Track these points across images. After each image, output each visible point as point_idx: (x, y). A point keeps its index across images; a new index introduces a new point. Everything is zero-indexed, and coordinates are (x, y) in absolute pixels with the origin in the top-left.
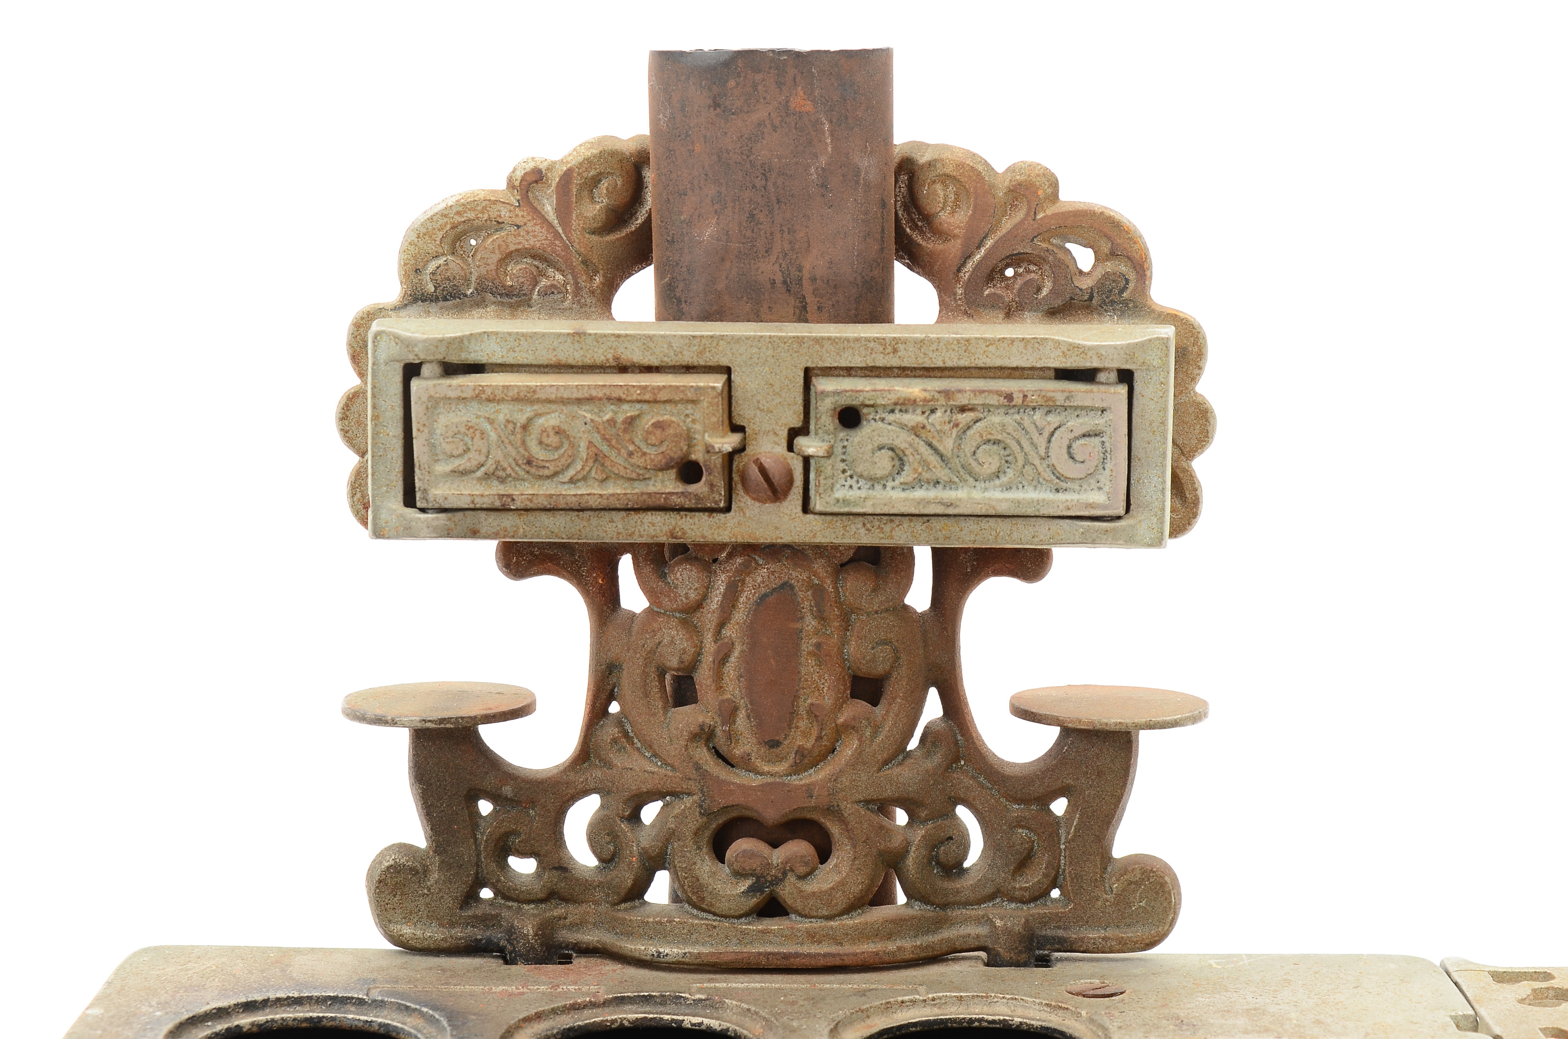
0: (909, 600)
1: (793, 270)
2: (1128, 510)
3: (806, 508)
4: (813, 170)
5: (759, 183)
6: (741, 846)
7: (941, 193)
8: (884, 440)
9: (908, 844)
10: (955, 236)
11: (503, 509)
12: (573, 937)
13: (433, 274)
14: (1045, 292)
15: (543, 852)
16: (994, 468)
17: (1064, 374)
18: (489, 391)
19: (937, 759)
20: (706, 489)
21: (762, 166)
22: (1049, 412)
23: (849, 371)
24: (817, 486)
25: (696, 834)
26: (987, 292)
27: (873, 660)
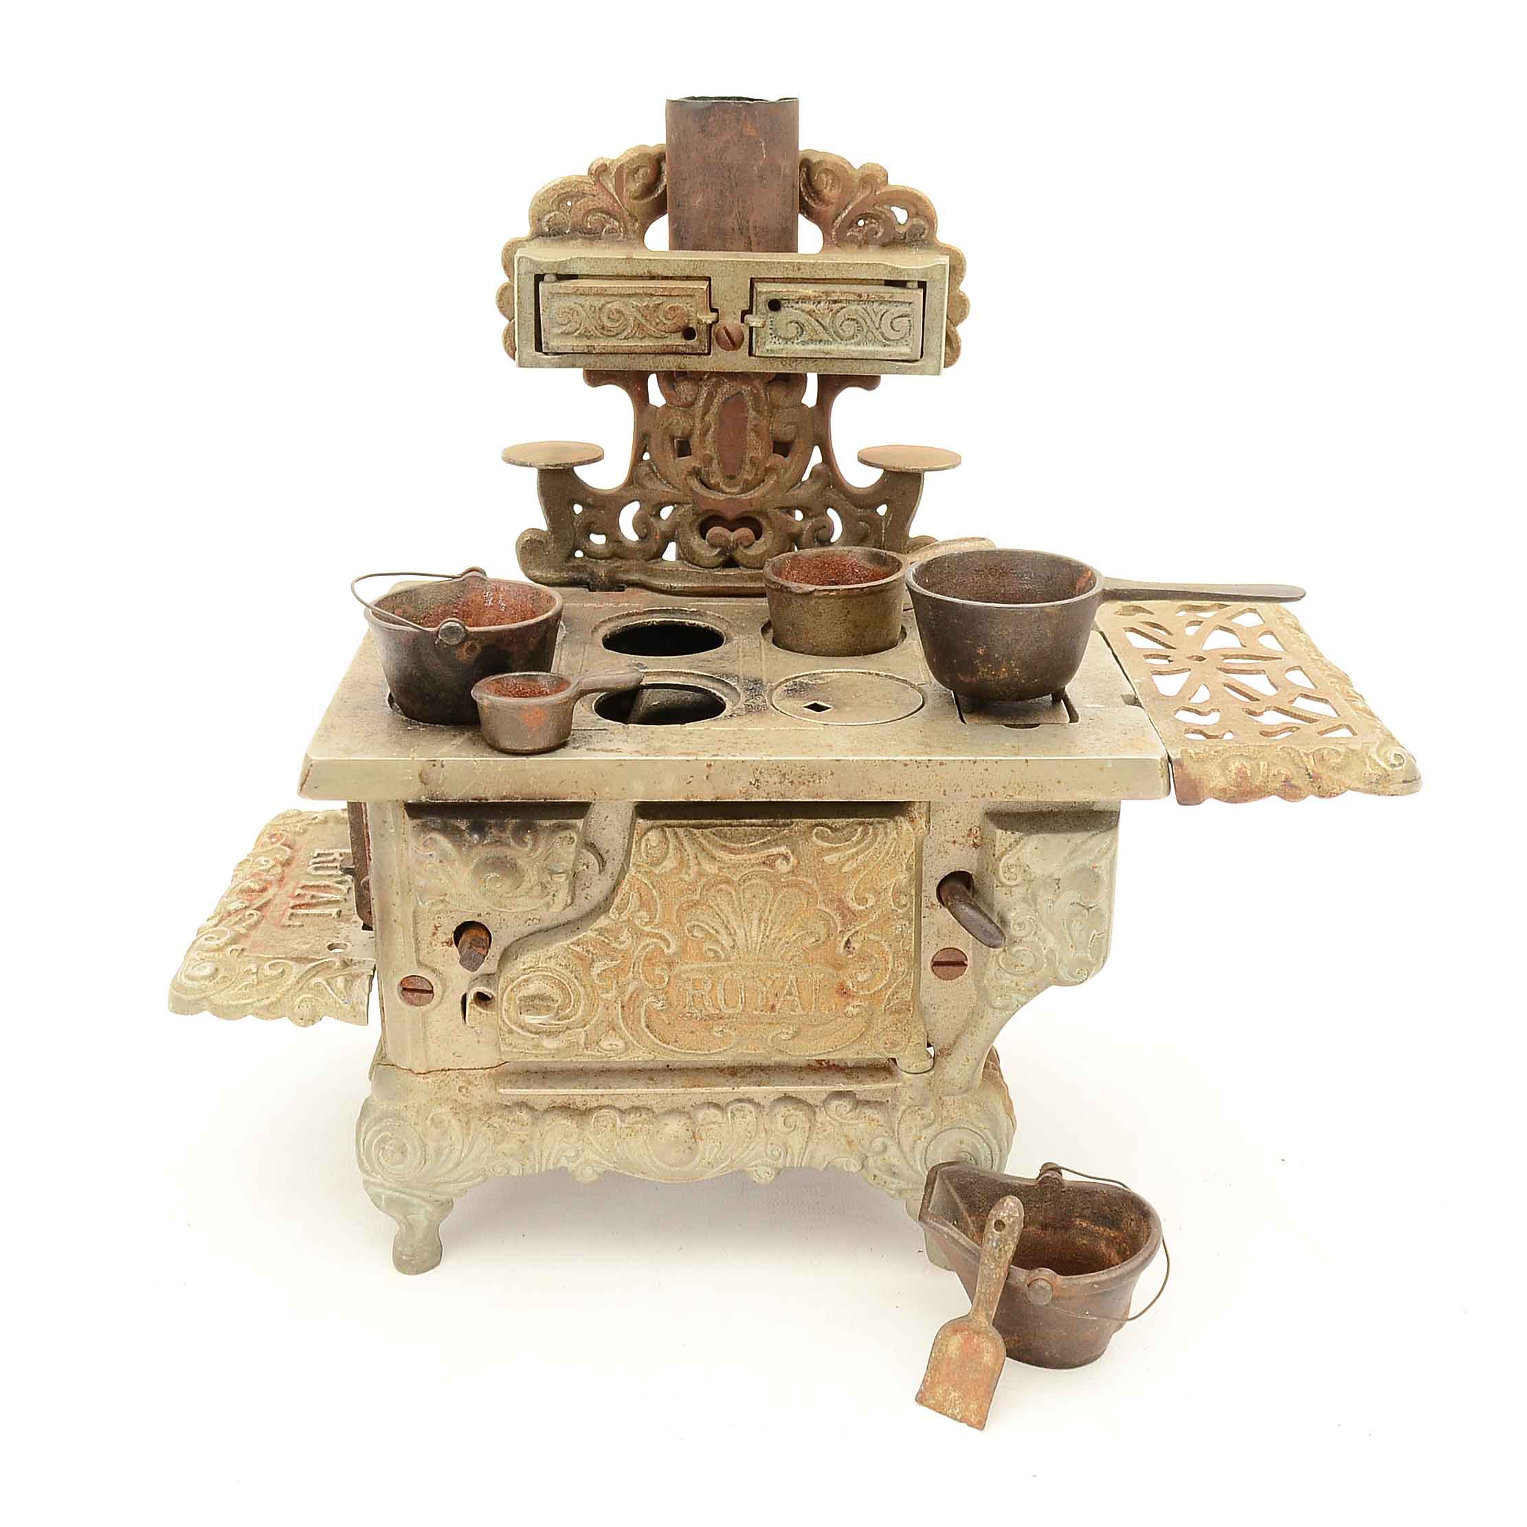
0: (804, 401)
1: (744, 223)
2: (922, 356)
3: (750, 354)
4: (755, 168)
5: (726, 174)
6: (715, 531)
7: (825, 180)
8: (793, 318)
9: (801, 531)
10: (832, 203)
11: (590, 353)
12: (625, 577)
13: (548, 221)
14: (880, 234)
15: (609, 533)
16: (851, 333)
17: (889, 283)
18: (581, 290)
19: (818, 485)
20: (698, 343)
21: (728, 166)
22: (881, 304)
23: (774, 280)
24: (757, 342)
25: (691, 524)
26: (848, 234)
27: (785, 433)
